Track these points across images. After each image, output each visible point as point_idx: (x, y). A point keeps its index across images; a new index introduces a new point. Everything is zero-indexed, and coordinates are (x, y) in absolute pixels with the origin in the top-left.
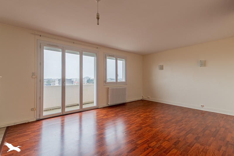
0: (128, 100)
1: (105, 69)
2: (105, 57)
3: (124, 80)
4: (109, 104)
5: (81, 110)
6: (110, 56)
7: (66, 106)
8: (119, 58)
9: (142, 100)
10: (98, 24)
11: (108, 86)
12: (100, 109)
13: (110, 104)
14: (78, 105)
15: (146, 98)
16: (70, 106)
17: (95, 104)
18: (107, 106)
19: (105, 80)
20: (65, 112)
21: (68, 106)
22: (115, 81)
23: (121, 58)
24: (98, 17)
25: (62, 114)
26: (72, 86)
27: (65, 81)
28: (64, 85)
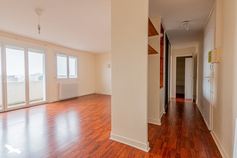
0: (80, 94)
1: (56, 66)
2: (55, 54)
3: (76, 77)
4: (59, 98)
5: (27, 106)
6: (60, 53)
7: (8, 104)
8: (71, 56)
9: (94, 94)
10: (39, 33)
11: (59, 82)
12: (49, 104)
13: (61, 98)
14: (24, 102)
15: (97, 92)
16: (14, 104)
17: (44, 100)
18: (58, 100)
19: (55, 77)
20: (7, 109)
21: (10, 104)
22: (66, 77)
23: (73, 56)
24: (39, 28)
25: (3, 111)
26: (15, 82)
27: (6, 78)
28: (5, 81)
